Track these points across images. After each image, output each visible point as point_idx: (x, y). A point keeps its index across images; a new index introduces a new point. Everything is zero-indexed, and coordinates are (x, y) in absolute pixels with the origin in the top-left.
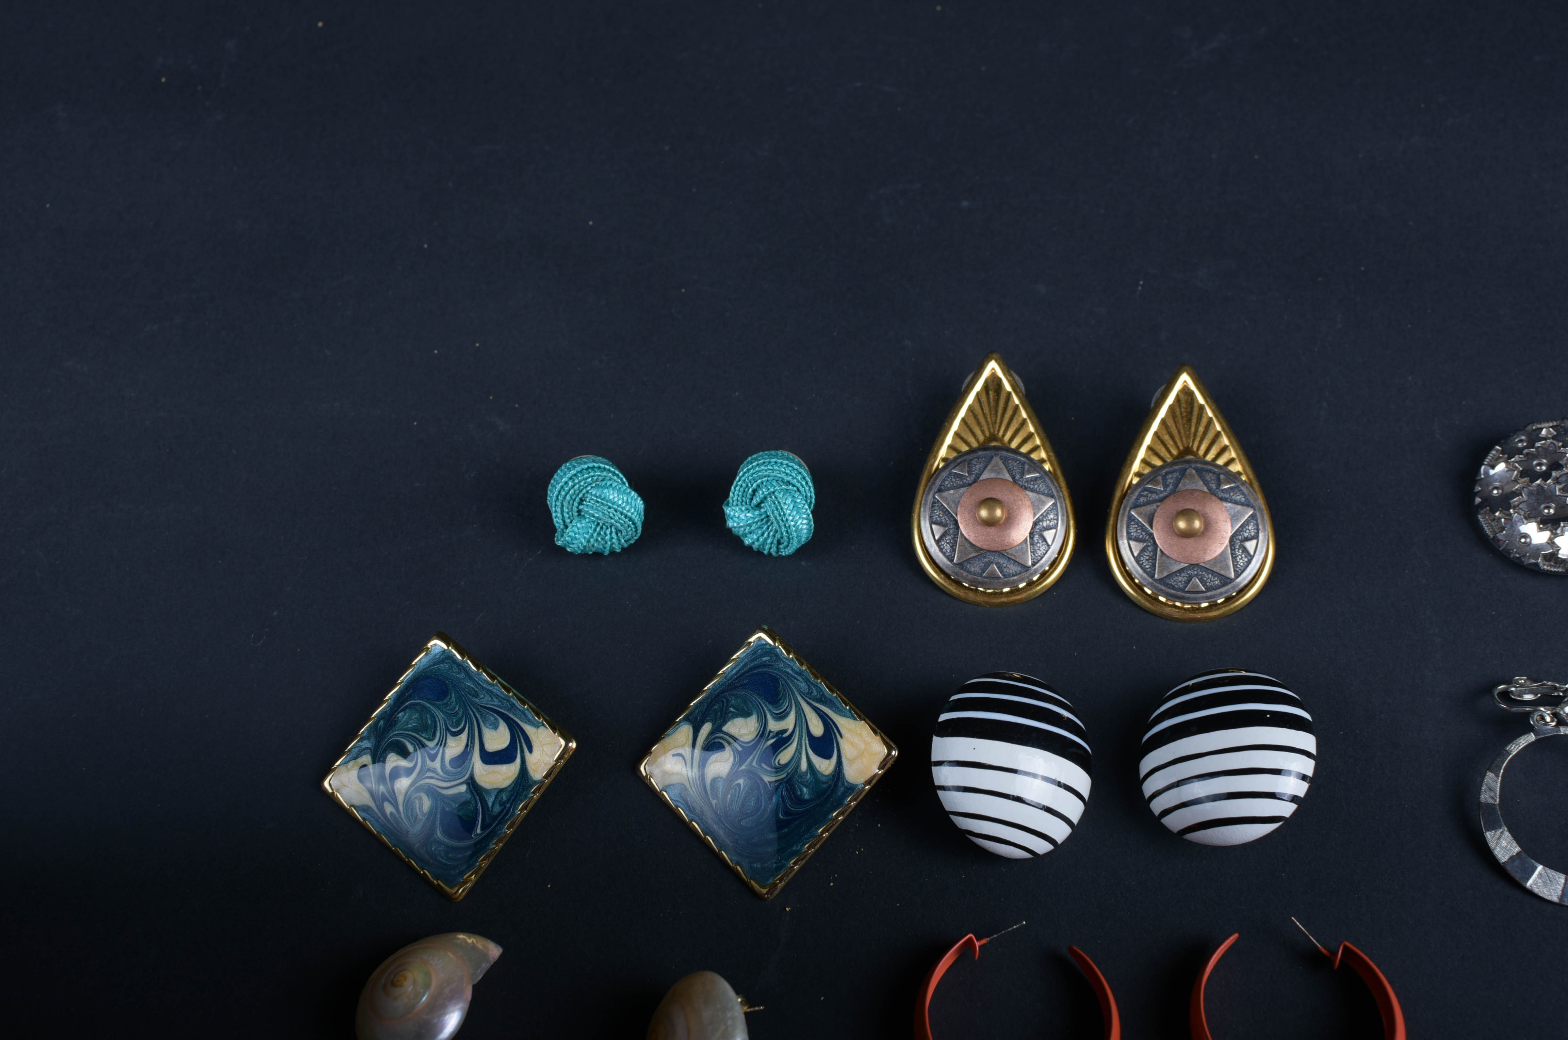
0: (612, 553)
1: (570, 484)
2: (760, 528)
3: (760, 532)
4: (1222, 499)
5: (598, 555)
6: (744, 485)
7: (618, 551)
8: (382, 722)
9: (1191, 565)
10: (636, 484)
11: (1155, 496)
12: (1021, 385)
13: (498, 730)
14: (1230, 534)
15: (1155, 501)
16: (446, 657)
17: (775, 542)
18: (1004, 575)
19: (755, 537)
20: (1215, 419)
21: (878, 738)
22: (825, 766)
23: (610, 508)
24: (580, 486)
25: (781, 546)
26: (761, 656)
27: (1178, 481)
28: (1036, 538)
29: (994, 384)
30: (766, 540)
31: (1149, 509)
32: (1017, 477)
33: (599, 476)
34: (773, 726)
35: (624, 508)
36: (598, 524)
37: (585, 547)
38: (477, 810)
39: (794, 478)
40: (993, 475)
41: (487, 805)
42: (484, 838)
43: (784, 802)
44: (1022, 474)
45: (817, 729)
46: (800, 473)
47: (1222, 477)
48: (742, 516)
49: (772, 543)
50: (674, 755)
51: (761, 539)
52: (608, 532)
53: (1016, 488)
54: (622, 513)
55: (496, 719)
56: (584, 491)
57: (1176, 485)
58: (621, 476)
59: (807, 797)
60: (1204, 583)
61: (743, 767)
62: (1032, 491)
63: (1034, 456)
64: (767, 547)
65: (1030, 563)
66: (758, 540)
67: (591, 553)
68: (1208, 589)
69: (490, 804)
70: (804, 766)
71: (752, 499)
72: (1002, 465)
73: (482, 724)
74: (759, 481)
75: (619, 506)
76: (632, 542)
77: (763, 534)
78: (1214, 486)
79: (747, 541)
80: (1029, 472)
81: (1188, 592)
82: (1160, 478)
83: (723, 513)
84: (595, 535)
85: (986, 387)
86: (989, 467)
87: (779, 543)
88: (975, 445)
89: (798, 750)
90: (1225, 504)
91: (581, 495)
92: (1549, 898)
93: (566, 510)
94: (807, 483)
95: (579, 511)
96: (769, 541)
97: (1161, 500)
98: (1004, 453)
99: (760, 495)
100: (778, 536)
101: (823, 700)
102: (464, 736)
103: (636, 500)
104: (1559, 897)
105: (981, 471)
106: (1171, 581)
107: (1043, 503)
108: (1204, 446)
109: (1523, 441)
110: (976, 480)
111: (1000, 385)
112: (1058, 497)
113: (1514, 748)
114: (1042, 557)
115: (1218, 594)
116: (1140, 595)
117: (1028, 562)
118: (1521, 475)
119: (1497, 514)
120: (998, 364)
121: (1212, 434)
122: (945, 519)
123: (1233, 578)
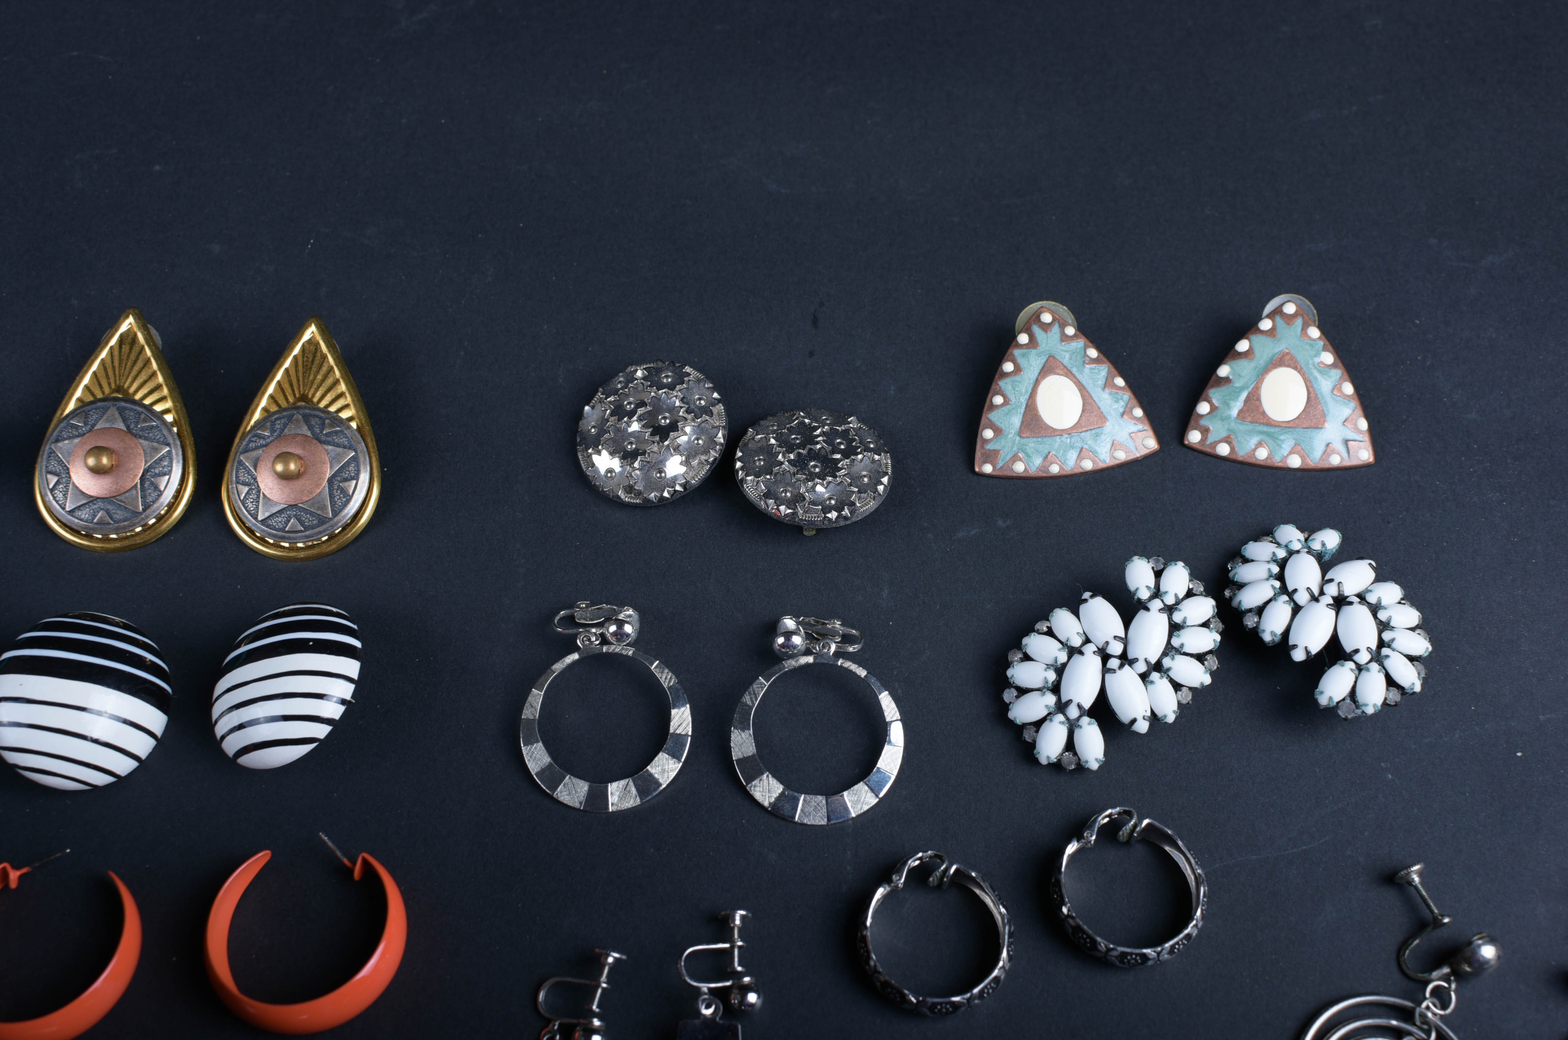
4: (324, 442)
9: (290, 505)
11: (262, 442)
12: (158, 338)
14: (328, 476)
15: (262, 446)
18: (116, 521)
20: (336, 368)
27: (285, 425)
28: (147, 484)
29: (128, 340)
31: (254, 454)
32: (132, 426)
40: (107, 425)
44: (138, 423)
47: (327, 421)
53: (130, 435)
57: (284, 429)
60: (302, 523)
62: (146, 439)
63: (157, 407)
65: (141, 509)
68: (306, 528)
72: (119, 416)
78: (317, 430)
80: (145, 421)
81: (288, 532)
82: (269, 424)
85: (119, 344)
86: (104, 418)
88: (99, 395)
90: (326, 447)
92: (571, 804)
97: (266, 446)
104: (581, 803)
105: (97, 421)
106: (272, 522)
107: (156, 450)
108: (318, 395)
109: (620, 382)
110: (90, 430)
111: (135, 339)
112: (175, 445)
113: (558, 667)
114: (154, 502)
115: (320, 533)
116: (250, 537)
117: (138, 507)
118: (612, 415)
119: (590, 451)
120: (135, 319)
121: (330, 381)
122: (58, 468)
123: (330, 519)
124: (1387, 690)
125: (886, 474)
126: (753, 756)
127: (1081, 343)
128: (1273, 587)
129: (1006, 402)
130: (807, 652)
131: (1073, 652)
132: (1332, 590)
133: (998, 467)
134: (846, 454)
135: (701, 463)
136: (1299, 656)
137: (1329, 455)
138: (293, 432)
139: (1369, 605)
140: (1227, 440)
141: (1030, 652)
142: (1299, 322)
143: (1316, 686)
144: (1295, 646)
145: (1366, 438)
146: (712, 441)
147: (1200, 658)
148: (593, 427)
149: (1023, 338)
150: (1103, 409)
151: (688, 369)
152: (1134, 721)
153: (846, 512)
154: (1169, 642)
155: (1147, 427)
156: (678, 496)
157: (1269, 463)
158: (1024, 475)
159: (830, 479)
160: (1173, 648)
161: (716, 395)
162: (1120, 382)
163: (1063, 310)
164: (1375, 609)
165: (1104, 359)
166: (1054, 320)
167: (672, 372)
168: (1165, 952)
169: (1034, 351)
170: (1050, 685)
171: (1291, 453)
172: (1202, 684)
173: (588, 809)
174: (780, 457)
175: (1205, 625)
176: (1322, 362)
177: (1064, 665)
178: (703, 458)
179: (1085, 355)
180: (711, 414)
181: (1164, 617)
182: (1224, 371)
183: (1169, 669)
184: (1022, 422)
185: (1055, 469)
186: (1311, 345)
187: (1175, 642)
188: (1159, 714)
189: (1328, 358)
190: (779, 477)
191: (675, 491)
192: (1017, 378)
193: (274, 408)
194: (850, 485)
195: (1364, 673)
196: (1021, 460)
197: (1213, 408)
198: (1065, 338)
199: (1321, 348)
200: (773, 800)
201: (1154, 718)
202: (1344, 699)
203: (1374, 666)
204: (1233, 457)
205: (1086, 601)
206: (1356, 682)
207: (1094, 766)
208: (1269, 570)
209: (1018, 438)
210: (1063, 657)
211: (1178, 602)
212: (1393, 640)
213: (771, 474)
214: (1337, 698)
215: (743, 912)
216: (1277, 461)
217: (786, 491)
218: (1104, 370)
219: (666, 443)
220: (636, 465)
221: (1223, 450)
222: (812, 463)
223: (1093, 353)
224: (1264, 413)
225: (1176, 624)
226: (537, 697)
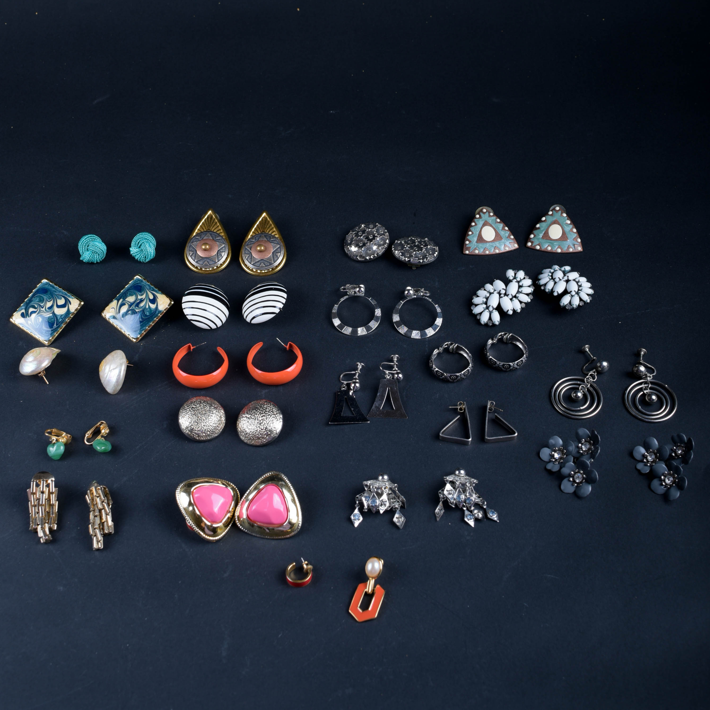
0: (97, 263)
1: (85, 240)
2: (140, 253)
3: (140, 254)
4: (271, 242)
5: (92, 263)
6: (135, 241)
7: (99, 262)
8: (28, 301)
9: (261, 259)
10: (104, 241)
11: (252, 242)
12: (218, 217)
13: (62, 300)
14: (272, 251)
15: (252, 244)
16: (47, 284)
17: (144, 257)
18: (210, 265)
19: (138, 256)
20: (272, 224)
21: (168, 299)
22: (153, 306)
23: (96, 247)
24: (88, 241)
25: (146, 259)
26: (137, 281)
27: (259, 238)
28: (219, 254)
29: (210, 217)
30: (141, 257)
31: (250, 246)
32: (214, 238)
33: (93, 238)
34: (139, 297)
35: (100, 247)
36: (93, 252)
37: (89, 259)
38: (55, 320)
39: (149, 238)
40: (207, 238)
41: (58, 319)
42: (56, 328)
43: (141, 316)
44: (215, 238)
45: (151, 297)
46: (151, 237)
47: (271, 237)
48: (135, 250)
49: (143, 258)
50: (112, 308)
51: (140, 257)
52: (96, 255)
53: (214, 241)
54: (99, 248)
55: (61, 297)
56: (89, 243)
57: (258, 239)
58: (100, 239)
59: (148, 314)
60: (265, 264)
61: (131, 308)
62: (218, 242)
63: (220, 234)
64: (142, 259)
65: (217, 261)
66: (139, 257)
67: (90, 262)
68: (266, 266)
69: (59, 318)
70: (147, 307)
71: (138, 246)
72: (210, 235)
73: (57, 299)
74: (140, 240)
75: (99, 246)
76: (103, 259)
77: (141, 255)
78: (269, 239)
79: (136, 258)
80: (218, 237)
81: (261, 267)
82: (254, 238)
83: (129, 250)
84: (92, 256)
85: (208, 218)
86: (206, 236)
87: (145, 257)
88: (203, 231)
89: (146, 303)
90: (272, 244)
91: (88, 244)
92: (346, 334)
93: (83, 248)
94: (153, 240)
95: (87, 249)
96: (142, 257)
97: (254, 243)
98: (211, 233)
99: (140, 244)
100: (145, 255)
101: (153, 290)
102: (52, 302)
103: (104, 245)
104: (350, 333)
105: (204, 237)
106: (256, 264)
107: (221, 245)
108: (268, 231)
109: (357, 228)
110: (202, 239)
111: (212, 217)
112: (226, 244)
113: (342, 300)
114: (220, 259)
115: (269, 268)
116: (249, 270)
117: (216, 261)
118: (355, 236)
119: (348, 247)
120: (212, 211)
121: (271, 228)
122: (193, 250)
123: (273, 264)
124: (580, 301)
125: (437, 251)
126: (399, 321)
127: (495, 218)
128: (549, 278)
129: (473, 233)
130: (415, 295)
131: (491, 293)
132: (566, 278)
133: (470, 252)
134: (424, 246)
135: (382, 248)
136: (555, 294)
137: (569, 249)
138: (262, 240)
139: (576, 282)
140: (539, 245)
141: (478, 295)
142: (560, 212)
143: (560, 301)
144: (554, 291)
145: (580, 244)
146: (385, 243)
147: (528, 295)
148: (349, 241)
149: (478, 216)
150: (501, 235)
151: (377, 224)
152: (508, 311)
153: (425, 260)
154: (518, 290)
155: (515, 241)
156: (375, 258)
157: (551, 251)
158: (478, 254)
159: (420, 251)
160: (519, 292)
161: (386, 231)
162: (507, 228)
163: (490, 209)
164: (577, 283)
165: (502, 222)
166: (487, 211)
167: (373, 225)
168: (515, 364)
169: (481, 220)
170: (484, 302)
171: (558, 248)
172: (528, 301)
173: (352, 335)
174: (405, 246)
175: (529, 286)
176: (567, 223)
177: (488, 297)
178: (383, 247)
179: (496, 221)
180: (385, 235)
181: (517, 284)
182: (538, 226)
183: (518, 297)
184: (477, 239)
185: (487, 252)
186: (564, 218)
187: (520, 290)
188: (515, 309)
189: (569, 222)
190: (405, 251)
191: (374, 256)
192: (476, 227)
193: (254, 235)
194: (426, 253)
195: (573, 297)
196: (477, 250)
197: (535, 236)
198: (490, 216)
199: (566, 219)
200: (405, 332)
201: (514, 311)
202: (567, 304)
203: (576, 295)
204: (540, 250)
205: (495, 281)
206: (571, 299)
207: (497, 323)
208: (548, 274)
209: (476, 243)
210: (488, 295)
211: (521, 280)
212: (582, 289)
213: (403, 250)
214: (565, 304)
215: (398, 356)
216: (554, 250)
217: (407, 255)
218: (501, 225)
219: (372, 243)
220: (363, 249)
221: (538, 247)
222: (415, 248)
223: (498, 220)
224: (549, 237)
225: (520, 286)
226: (336, 306)
